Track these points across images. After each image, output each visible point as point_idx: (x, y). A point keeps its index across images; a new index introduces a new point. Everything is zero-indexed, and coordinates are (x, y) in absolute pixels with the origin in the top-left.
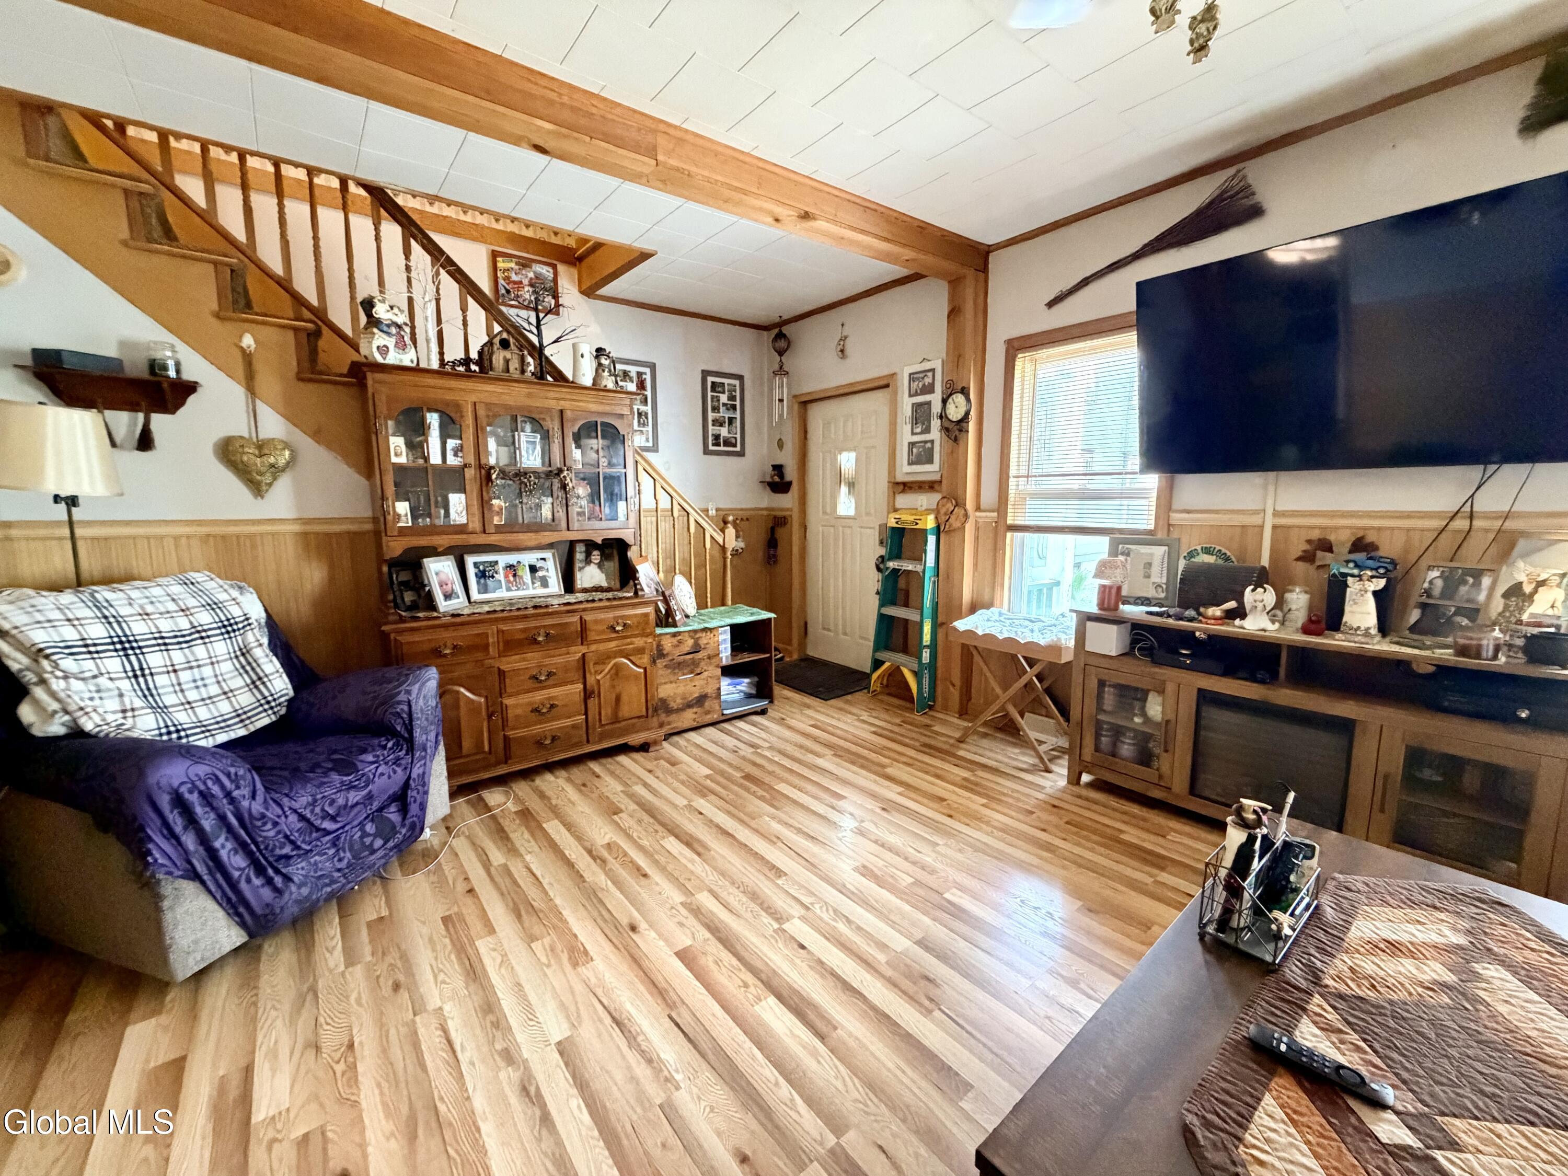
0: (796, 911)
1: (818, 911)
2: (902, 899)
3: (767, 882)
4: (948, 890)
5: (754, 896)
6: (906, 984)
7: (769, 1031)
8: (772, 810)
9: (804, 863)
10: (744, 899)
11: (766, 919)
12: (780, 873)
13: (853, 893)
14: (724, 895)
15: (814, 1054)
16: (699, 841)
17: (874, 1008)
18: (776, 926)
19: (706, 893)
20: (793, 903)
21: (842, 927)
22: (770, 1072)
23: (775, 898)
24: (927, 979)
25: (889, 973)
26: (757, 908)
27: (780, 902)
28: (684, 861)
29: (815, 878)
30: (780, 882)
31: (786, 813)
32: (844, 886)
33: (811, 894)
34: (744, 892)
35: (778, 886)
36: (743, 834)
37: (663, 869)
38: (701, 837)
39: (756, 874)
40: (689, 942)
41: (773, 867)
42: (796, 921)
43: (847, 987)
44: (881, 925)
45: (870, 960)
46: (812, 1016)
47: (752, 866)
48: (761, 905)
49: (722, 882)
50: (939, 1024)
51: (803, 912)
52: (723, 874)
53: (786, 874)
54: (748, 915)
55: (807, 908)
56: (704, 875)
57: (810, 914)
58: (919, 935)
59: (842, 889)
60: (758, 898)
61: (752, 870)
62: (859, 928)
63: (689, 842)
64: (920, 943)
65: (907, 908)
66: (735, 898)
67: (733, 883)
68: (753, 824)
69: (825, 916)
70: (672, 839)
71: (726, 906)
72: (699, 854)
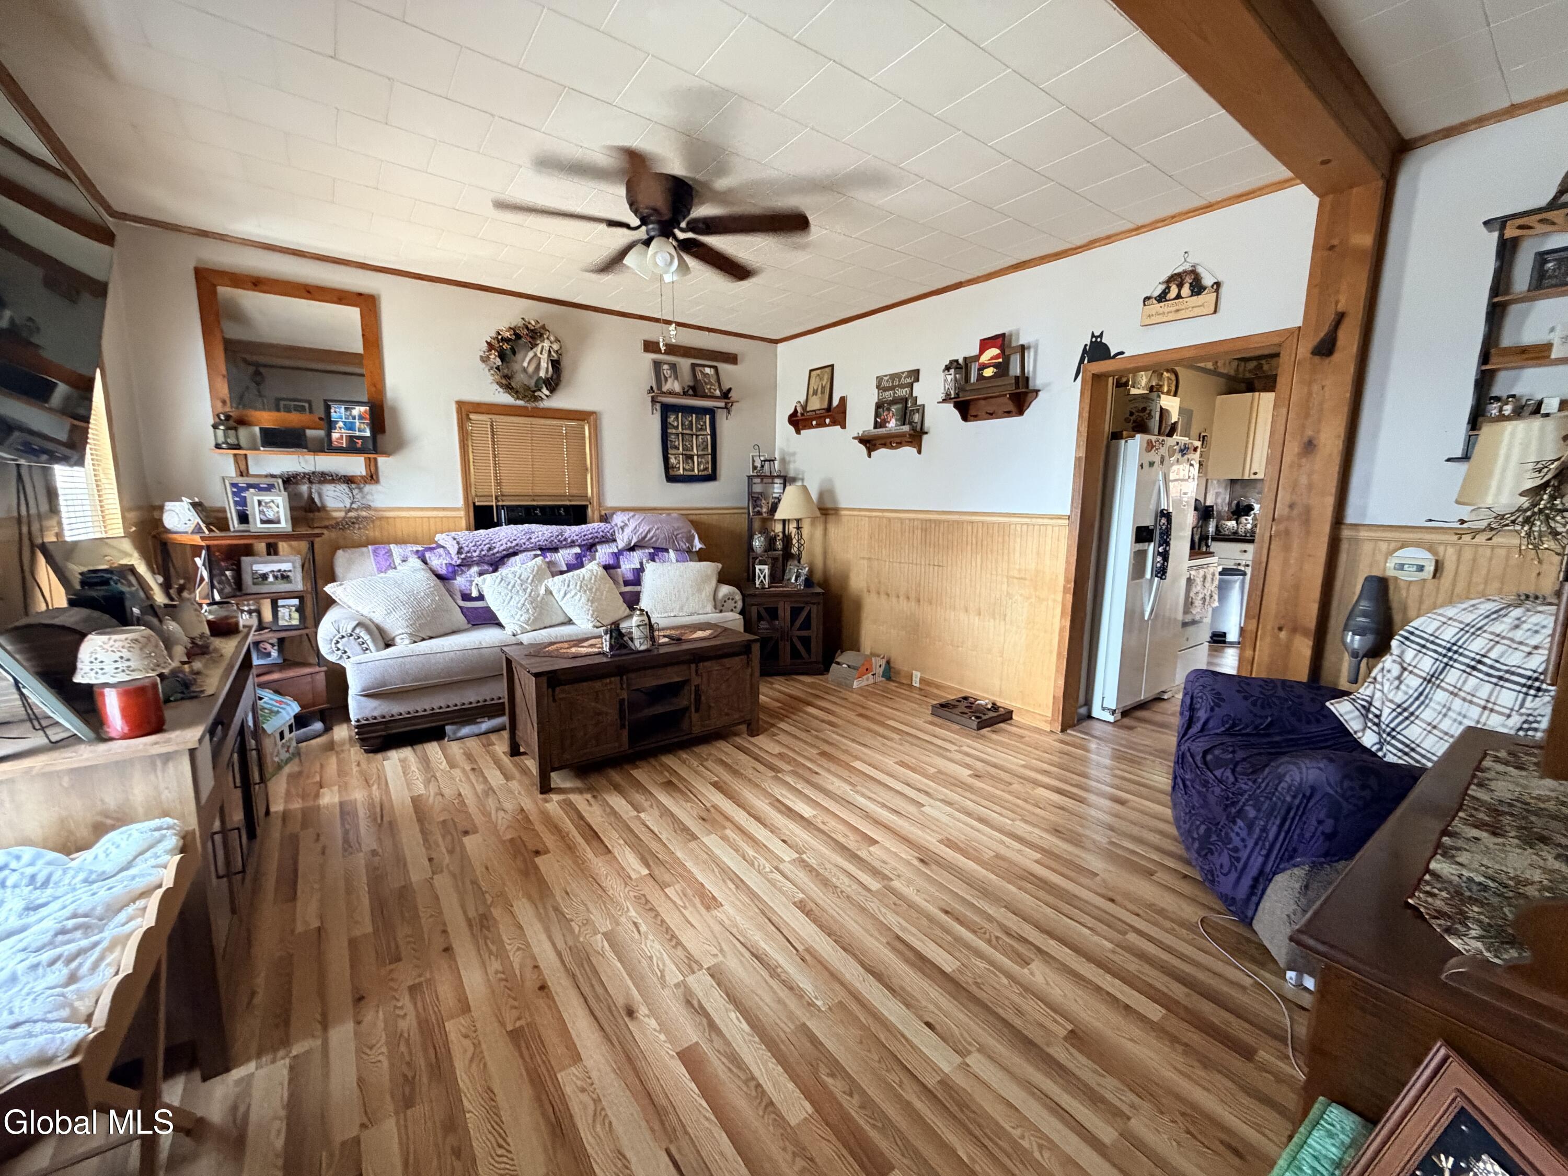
0: (786, 867)
1: (767, 865)
2: (690, 872)
3: (814, 896)
4: (642, 878)
5: (825, 883)
6: (720, 818)
7: (808, 804)
8: (812, 1025)
9: (774, 918)
10: (834, 880)
11: (812, 862)
12: (801, 906)
13: (732, 880)
14: (855, 886)
15: (782, 795)
16: (907, 961)
17: (744, 809)
18: (804, 856)
19: (873, 889)
20: (789, 874)
21: (751, 852)
22: (806, 791)
23: (806, 880)
24: (704, 820)
25: (728, 824)
26: (821, 871)
27: (802, 876)
28: (913, 930)
29: (765, 898)
30: (801, 896)
31: (791, 1016)
32: (737, 887)
33: (772, 883)
34: (836, 887)
35: (803, 892)
36: (851, 971)
37: (931, 919)
38: (906, 968)
39: (826, 907)
40: (871, 849)
41: (808, 914)
42: (787, 859)
43: (758, 819)
44: (717, 852)
45: (737, 831)
46: (783, 809)
47: (832, 917)
48: (818, 874)
49: (860, 899)
50: (709, 801)
51: (781, 867)
52: (863, 909)
53: (794, 903)
54: (828, 866)
55: (777, 868)
56: (883, 910)
57: (775, 864)
58: (693, 845)
59: (740, 884)
60: (821, 880)
61: (831, 911)
62: (737, 851)
63: (921, 962)
64: (694, 837)
65: (689, 864)
66: (843, 882)
67: (848, 897)
68: (842, 995)
69: (763, 861)
70: (948, 969)
71: (850, 875)
72: (898, 938)
